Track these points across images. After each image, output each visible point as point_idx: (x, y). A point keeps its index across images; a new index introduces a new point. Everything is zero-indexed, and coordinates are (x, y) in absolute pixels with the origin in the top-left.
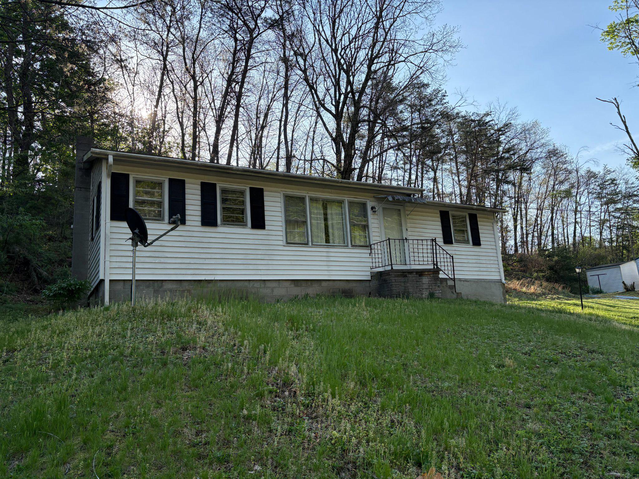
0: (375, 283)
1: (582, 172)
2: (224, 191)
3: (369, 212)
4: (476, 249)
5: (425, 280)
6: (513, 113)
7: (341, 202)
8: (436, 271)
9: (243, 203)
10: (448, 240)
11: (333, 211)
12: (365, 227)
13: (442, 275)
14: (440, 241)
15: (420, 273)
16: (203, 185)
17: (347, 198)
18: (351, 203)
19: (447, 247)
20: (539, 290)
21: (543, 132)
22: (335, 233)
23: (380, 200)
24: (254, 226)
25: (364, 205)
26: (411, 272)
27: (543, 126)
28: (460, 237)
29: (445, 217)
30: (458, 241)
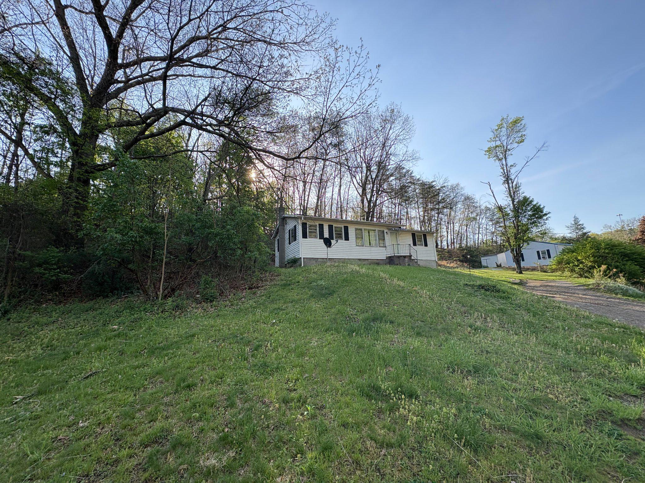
0: (388, 260)
1: (483, 207)
2: (335, 227)
3: (385, 234)
4: (426, 248)
5: (406, 259)
6: (446, 180)
7: (374, 230)
8: (410, 256)
9: (341, 231)
10: (415, 244)
11: (372, 233)
12: (384, 239)
13: (412, 258)
14: (412, 245)
15: (405, 257)
16: (329, 225)
17: (377, 229)
18: (378, 231)
19: (414, 247)
20: (455, 266)
21: (462, 188)
22: (373, 242)
23: (390, 229)
24: (345, 240)
25: (383, 231)
26: (401, 256)
27: (462, 185)
28: (419, 243)
29: (413, 235)
30: (419, 245)
